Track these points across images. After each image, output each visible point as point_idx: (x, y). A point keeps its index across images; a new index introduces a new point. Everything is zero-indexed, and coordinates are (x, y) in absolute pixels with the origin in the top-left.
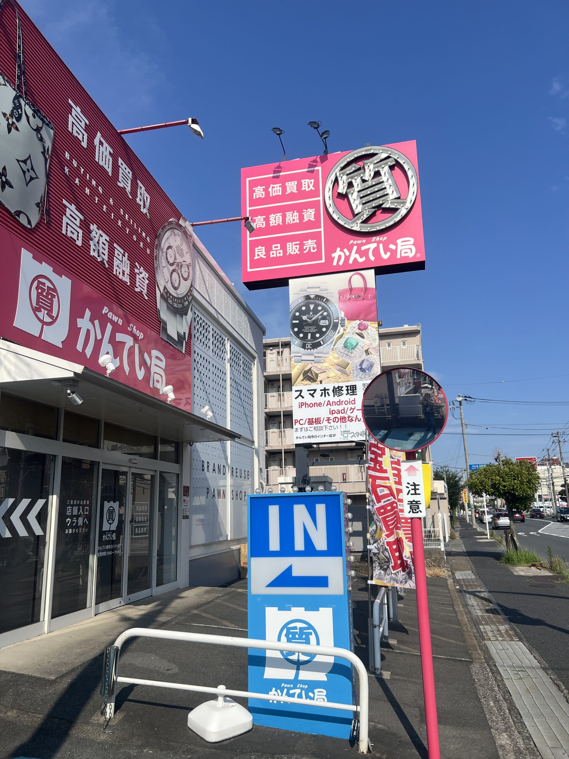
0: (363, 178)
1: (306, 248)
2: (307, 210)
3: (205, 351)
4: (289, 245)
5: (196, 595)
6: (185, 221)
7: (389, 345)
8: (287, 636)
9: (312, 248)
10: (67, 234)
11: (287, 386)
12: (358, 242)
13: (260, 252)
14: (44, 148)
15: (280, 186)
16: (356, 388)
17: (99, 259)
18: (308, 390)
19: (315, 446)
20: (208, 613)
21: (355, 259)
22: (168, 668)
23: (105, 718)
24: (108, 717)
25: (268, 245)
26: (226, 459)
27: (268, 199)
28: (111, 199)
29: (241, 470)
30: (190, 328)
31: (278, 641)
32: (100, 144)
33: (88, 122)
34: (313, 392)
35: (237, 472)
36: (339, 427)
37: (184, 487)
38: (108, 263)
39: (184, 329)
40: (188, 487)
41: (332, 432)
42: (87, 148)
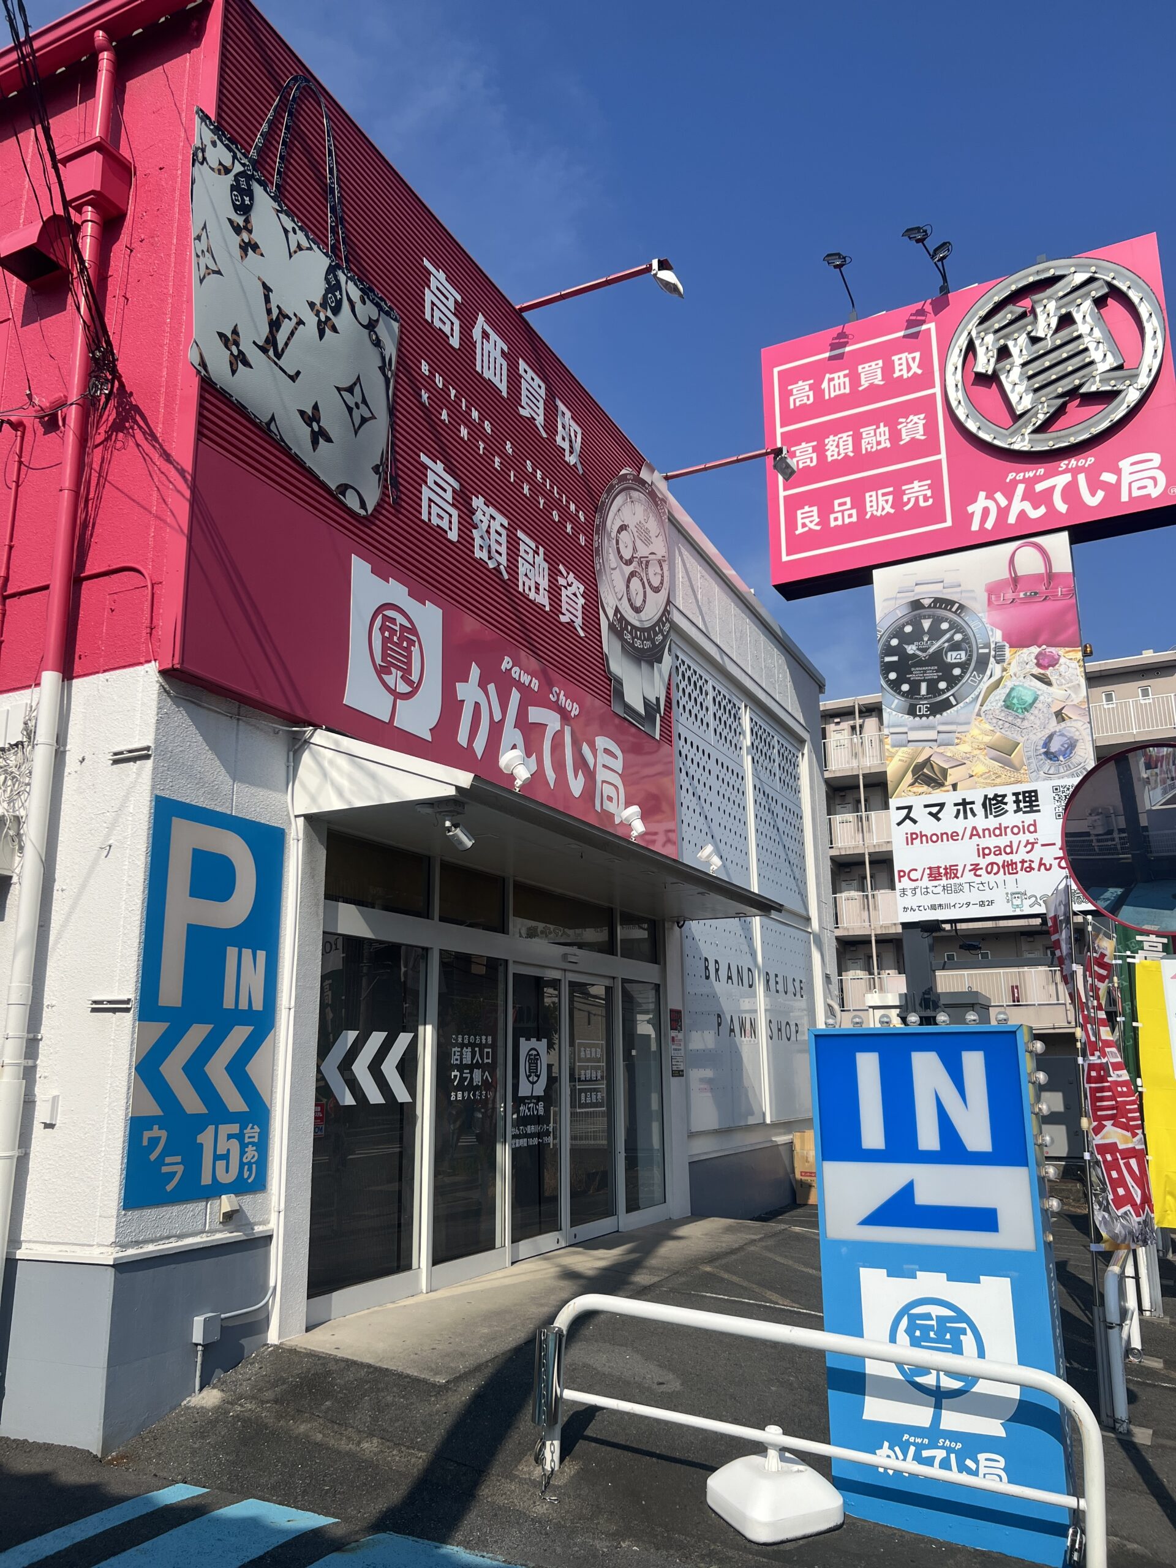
0: (1033, 334)
1: (909, 499)
2: (907, 419)
3: (700, 732)
4: (870, 498)
5: (706, 1234)
6: (652, 471)
7: (1109, 698)
8: (909, 1331)
9: (921, 499)
10: (430, 520)
11: (877, 799)
12: (1027, 476)
13: (808, 519)
14: (383, 358)
15: (845, 376)
16: (1036, 796)
17: (491, 565)
18: (926, 806)
19: (947, 927)
20: (735, 1274)
21: (1022, 514)
22: (661, 1381)
23: (543, 1469)
24: (548, 1467)
25: (824, 501)
26: (753, 954)
27: (821, 405)
28: (508, 442)
29: (785, 979)
30: (669, 688)
31: (890, 1342)
32: (483, 337)
33: (459, 298)
34: (937, 808)
35: (777, 983)
36: (1001, 884)
37: (671, 1011)
38: (508, 569)
39: (657, 691)
40: (679, 1012)
41: (986, 896)
42: (459, 349)
